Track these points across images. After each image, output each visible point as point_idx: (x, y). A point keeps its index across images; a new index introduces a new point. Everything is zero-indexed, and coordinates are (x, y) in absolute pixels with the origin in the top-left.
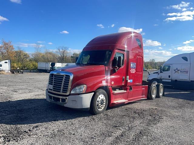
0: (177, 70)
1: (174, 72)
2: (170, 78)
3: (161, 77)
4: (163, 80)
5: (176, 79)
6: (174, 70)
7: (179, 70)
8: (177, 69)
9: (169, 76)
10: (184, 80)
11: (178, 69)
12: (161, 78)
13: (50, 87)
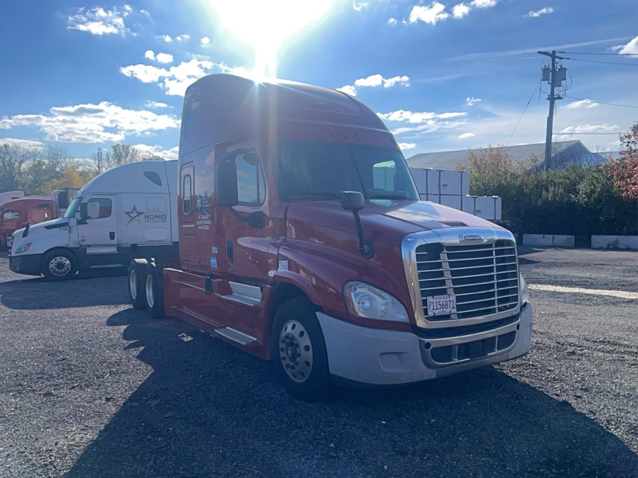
0: (134, 214)
1: (128, 218)
2: (115, 242)
3: (80, 239)
4: (89, 251)
5: (134, 242)
6: (127, 213)
7: (140, 214)
8: (134, 208)
9: (112, 236)
10: (157, 241)
11: (139, 211)
12: (83, 243)
13: (437, 309)
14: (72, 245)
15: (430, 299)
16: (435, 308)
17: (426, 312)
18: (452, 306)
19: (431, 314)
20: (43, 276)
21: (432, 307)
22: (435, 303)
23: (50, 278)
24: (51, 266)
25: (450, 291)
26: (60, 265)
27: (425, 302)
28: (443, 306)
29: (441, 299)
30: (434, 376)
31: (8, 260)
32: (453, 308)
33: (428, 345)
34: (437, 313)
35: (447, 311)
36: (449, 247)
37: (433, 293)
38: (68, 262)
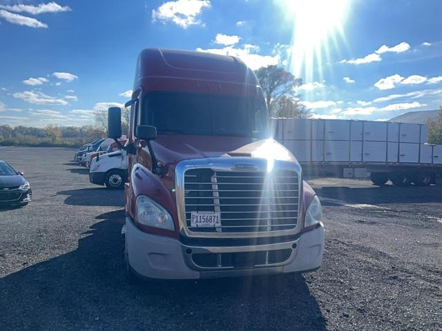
13: (200, 222)
14: (123, 168)
15: (194, 213)
16: (199, 221)
17: (189, 223)
18: (216, 221)
19: (193, 225)
20: (105, 186)
21: (195, 220)
22: (199, 218)
23: (110, 188)
24: (110, 180)
25: (217, 209)
26: (115, 180)
27: (189, 216)
28: (206, 220)
29: (207, 214)
30: (198, 277)
31: (88, 176)
32: (217, 222)
33: (189, 251)
34: (200, 225)
35: (211, 225)
36: (219, 172)
37: (198, 209)
38: (120, 178)
